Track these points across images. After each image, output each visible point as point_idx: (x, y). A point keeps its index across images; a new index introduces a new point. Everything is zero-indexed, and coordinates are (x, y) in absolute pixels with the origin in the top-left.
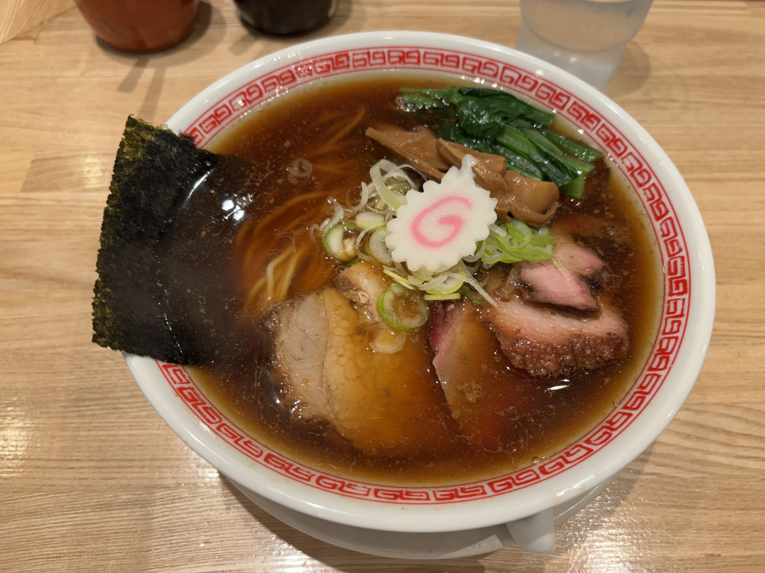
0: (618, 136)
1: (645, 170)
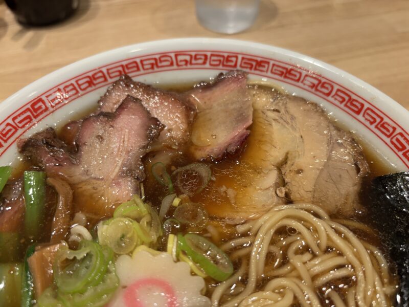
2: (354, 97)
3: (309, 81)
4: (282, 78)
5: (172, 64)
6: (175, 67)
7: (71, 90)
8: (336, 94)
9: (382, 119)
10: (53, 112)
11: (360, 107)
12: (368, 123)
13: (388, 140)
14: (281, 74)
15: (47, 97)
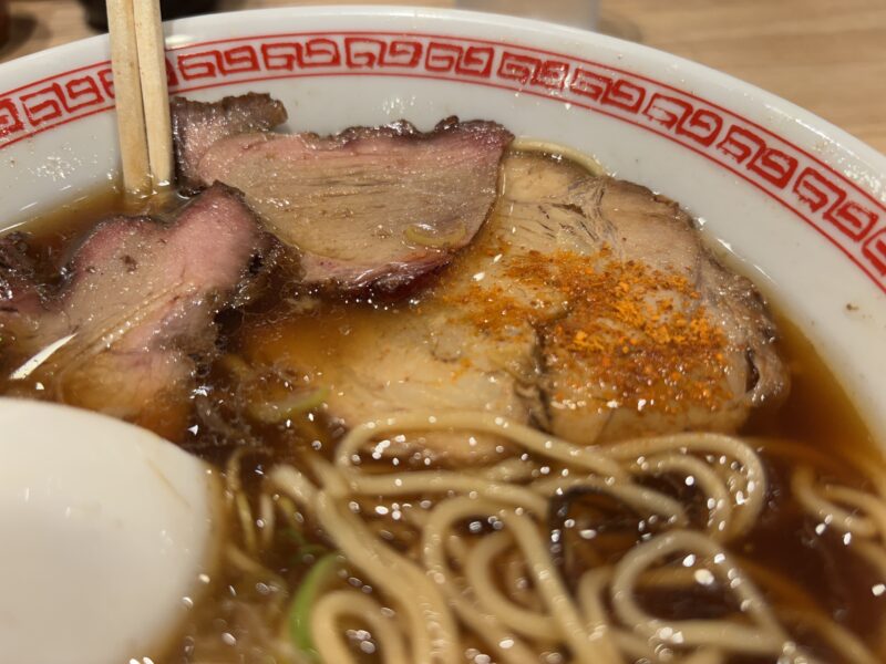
0: (615, 77)
1: (701, 112)
2: (772, 143)
3: (663, 109)
4: (597, 104)
5: (336, 61)
6: (343, 67)
7: (87, 91)
8: (729, 139)
9: (842, 195)
10: (31, 135)
11: (786, 167)
12: (805, 209)
13: (855, 248)
14: (596, 93)
15: (23, 99)
